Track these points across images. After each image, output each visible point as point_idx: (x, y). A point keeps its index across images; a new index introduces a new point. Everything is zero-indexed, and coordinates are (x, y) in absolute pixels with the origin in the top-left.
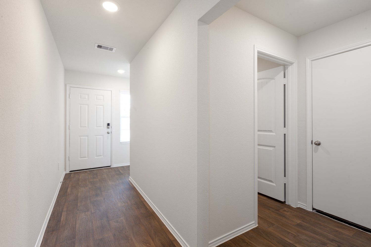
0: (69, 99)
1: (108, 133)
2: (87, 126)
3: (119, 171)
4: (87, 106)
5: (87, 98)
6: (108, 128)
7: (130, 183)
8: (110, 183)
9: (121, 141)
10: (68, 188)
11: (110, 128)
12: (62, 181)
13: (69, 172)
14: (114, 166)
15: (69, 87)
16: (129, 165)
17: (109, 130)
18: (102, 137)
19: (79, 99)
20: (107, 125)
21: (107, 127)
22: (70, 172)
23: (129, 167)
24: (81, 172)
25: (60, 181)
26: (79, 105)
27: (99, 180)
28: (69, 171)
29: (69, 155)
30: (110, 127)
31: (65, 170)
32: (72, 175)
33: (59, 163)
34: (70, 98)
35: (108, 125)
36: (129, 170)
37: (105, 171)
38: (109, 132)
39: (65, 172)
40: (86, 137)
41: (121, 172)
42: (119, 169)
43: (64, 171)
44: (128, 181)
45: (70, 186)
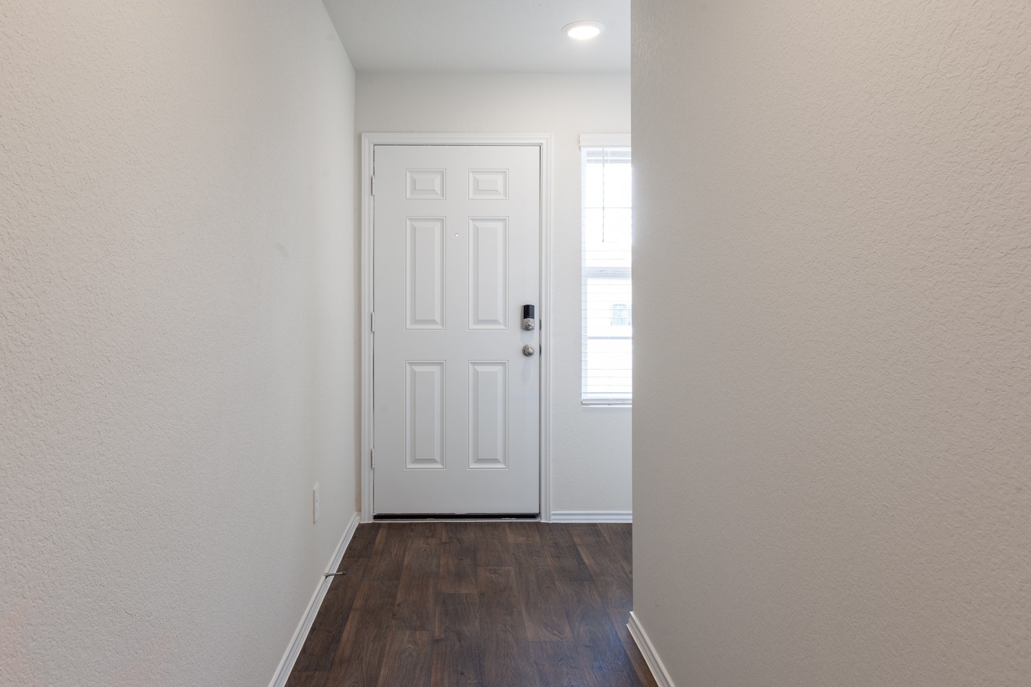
0: (372, 198)
1: (527, 353)
2: (437, 318)
3: (578, 554)
4: (438, 226)
5: (438, 188)
6: (527, 328)
7: (628, 653)
8: (532, 631)
9: (584, 397)
10: (348, 617)
11: (533, 329)
12: (335, 572)
13: (372, 521)
14: (554, 520)
15: (372, 146)
16: (628, 519)
17: (532, 340)
18: (499, 369)
19: (408, 196)
20: (518, 313)
21: (522, 323)
22: (376, 517)
23: (624, 531)
24: (416, 524)
25: (326, 571)
26: (408, 221)
27: (482, 595)
28: (372, 514)
29: (372, 447)
30: (534, 322)
31: (359, 510)
32: (381, 536)
33: (315, 488)
34: (374, 194)
35: (527, 311)
36: (628, 556)
37: (511, 538)
38: (531, 351)
39: (358, 518)
40: (436, 369)
41: (586, 561)
42: (577, 540)
43: (356, 513)
44: (622, 635)
45: (358, 603)
